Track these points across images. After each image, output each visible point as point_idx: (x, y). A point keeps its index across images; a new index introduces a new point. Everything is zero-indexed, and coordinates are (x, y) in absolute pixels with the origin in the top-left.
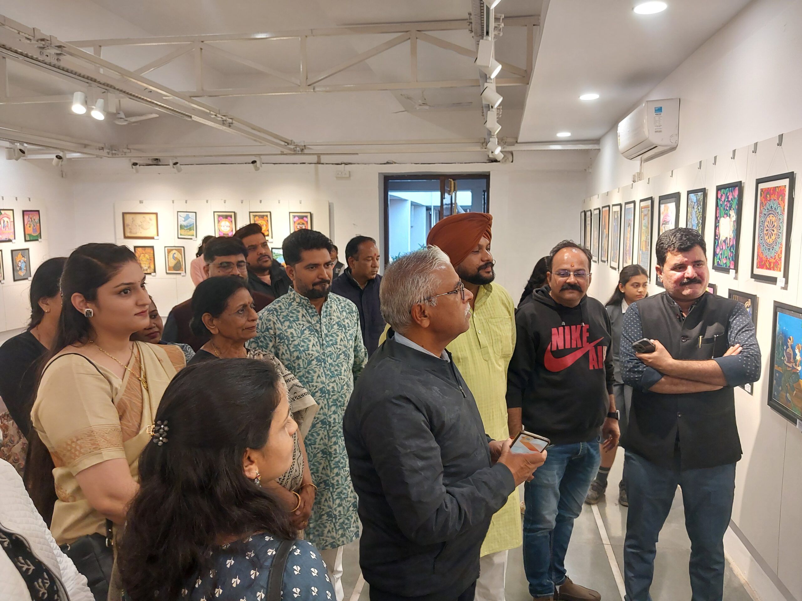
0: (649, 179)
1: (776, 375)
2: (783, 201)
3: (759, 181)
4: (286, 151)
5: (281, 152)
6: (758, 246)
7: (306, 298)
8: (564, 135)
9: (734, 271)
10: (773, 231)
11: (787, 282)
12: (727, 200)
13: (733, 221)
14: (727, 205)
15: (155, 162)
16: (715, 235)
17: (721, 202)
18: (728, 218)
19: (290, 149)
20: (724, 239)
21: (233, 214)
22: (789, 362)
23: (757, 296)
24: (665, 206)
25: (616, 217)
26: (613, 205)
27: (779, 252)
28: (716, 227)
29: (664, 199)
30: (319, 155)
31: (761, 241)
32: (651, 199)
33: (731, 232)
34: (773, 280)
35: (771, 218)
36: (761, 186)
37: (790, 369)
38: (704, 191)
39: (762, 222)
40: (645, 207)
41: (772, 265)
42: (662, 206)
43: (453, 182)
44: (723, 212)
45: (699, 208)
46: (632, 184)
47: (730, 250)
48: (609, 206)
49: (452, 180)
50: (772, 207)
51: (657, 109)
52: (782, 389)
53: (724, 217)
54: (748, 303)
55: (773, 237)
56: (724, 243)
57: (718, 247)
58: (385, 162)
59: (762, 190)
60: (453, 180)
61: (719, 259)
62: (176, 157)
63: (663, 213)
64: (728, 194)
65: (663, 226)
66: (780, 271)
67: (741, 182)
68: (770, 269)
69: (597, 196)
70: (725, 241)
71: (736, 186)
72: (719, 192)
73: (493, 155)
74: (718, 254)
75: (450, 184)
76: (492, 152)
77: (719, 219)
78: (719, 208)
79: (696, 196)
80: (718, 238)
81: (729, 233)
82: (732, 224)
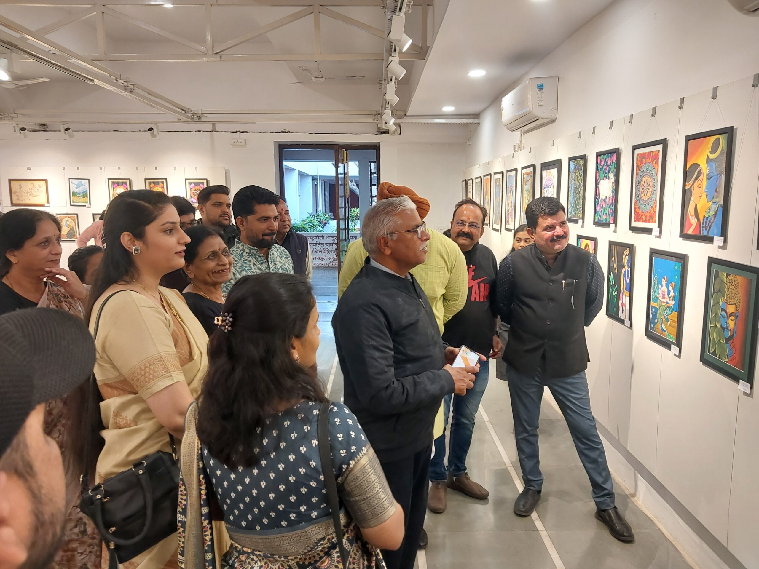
0: (530, 148)
1: (652, 311)
2: (657, 163)
3: (635, 148)
4: (183, 119)
5: (178, 119)
6: (635, 203)
7: (256, 248)
8: (448, 109)
9: (614, 225)
10: (649, 189)
11: (661, 232)
12: (606, 164)
13: (612, 182)
14: (606, 168)
15: (42, 128)
16: (596, 195)
17: (601, 167)
18: (607, 180)
19: (188, 117)
20: (604, 198)
21: (128, 181)
22: (664, 298)
23: (635, 245)
24: (547, 172)
25: (498, 184)
26: (495, 173)
27: (654, 207)
28: (597, 188)
29: (546, 166)
30: (214, 123)
31: (638, 198)
32: (533, 166)
33: (610, 192)
34: (649, 231)
35: (646, 178)
36: (637, 151)
37: (665, 304)
38: (584, 158)
39: (639, 182)
40: (527, 174)
41: (648, 218)
42: (545, 173)
43: (345, 152)
44: (602, 175)
45: (580, 172)
46: (514, 153)
47: (610, 207)
48: (490, 175)
49: (344, 150)
50: (647, 169)
51: (539, 85)
52: (658, 321)
53: (603, 179)
54: (627, 252)
55: (649, 195)
56: (604, 202)
57: (599, 206)
58: (280, 131)
59: (638, 154)
60: (346, 150)
61: (600, 216)
62: (67, 123)
63: (544, 178)
64: (607, 160)
65: (546, 189)
66: (655, 223)
67: (618, 148)
68: (645, 221)
69: (478, 165)
70: (604, 200)
71: (615, 152)
72: (599, 158)
73: (386, 127)
74: (598, 212)
75: (342, 153)
76: (386, 123)
77: (598, 181)
78: (599, 171)
79: (576, 162)
80: (598, 197)
81: (608, 193)
82: (611, 185)
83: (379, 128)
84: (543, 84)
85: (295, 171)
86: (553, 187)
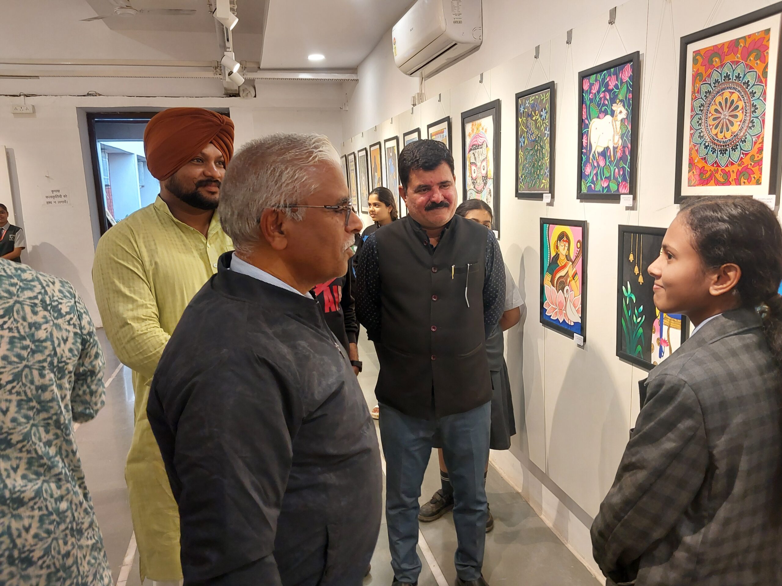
0: (440, 95)
2: (763, 59)
3: (686, 41)
6: (691, 150)
8: (316, 58)
9: (629, 196)
10: (736, 116)
12: (604, 89)
14: (605, 97)
16: (581, 147)
17: (591, 96)
18: (608, 117)
25: (391, 154)
26: (386, 141)
28: (582, 135)
29: (471, 116)
31: (701, 140)
32: (448, 120)
35: (727, 95)
36: (692, 48)
38: (550, 88)
39: (702, 106)
40: (438, 133)
41: (733, 176)
42: (469, 126)
44: (594, 111)
45: (543, 113)
46: (413, 108)
47: (617, 165)
48: (379, 143)
50: (727, 76)
53: (598, 117)
55: (736, 128)
57: (589, 165)
58: (86, 94)
59: (698, 52)
61: (593, 182)
64: (607, 80)
66: (759, 184)
67: (638, 52)
68: (728, 183)
69: (362, 134)
71: (629, 62)
72: (585, 80)
73: (231, 79)
74: (588, 176)
76: (230, 75)
77: (587, 122)
78: (586, 105)
79: (533, 98)
80: (587, 150)
81: (612, 141)
82: (618, 124)
83: (225, 88)
86: (487, 146)
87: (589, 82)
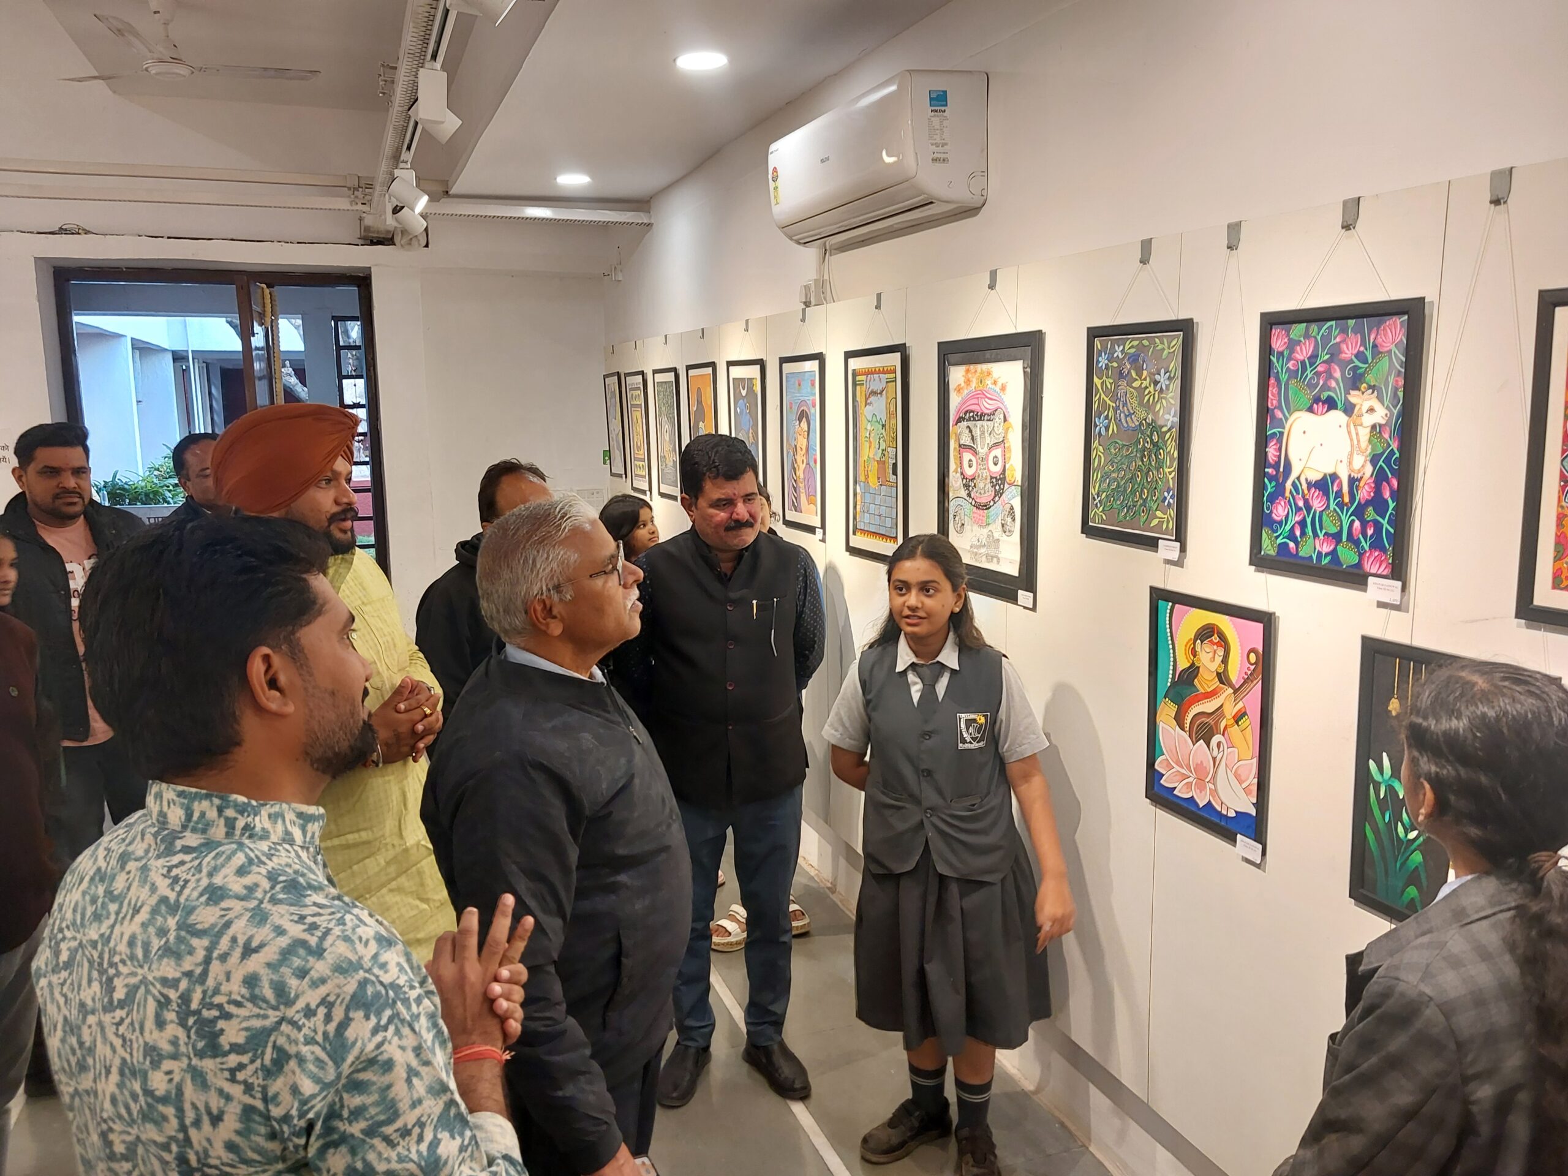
0: (879, 295)
3: (1558, 301)
8: (573, 180)
9: (1390, 582)
12: (1327, 357)
14: (1329, 372)
16: (1262, 462)
17: (1293, 364)
24: (968, 371)
26: (731, 363)
28: (1267, 439)
29: (963, 352)
38: (1180, 330)
43: (267, 291)
44: (1300, 396)
45: (1162, 378)
46: (804, 311)
47: (1357, 514)
48: (712, 365)
49: (264, 286)
56: (1315, 491)
57: (1282, 501)
58: (55, 229)
60: (268, 287)
61: (1291, 536)
63: (959, 390)
64: (1337, 340)
65: (964, 424)
67: (1415, 300)
69: (665, 338)
70: (1320, 485)
72: (1278, 332)
73: (397, 220)
74: (1280, 523)
75: (259, 295)
76: (396, 210)
77: (1279, 414)
78: (1278, 380)
79: (1135, 343)
80: (1278, 470)
81: (1345, 461)
82: (1364, 433)
83: (367, 229)
84: (945, 92)
85: (123, 339)
86: (1005, 420)
87: (1288, 335)
